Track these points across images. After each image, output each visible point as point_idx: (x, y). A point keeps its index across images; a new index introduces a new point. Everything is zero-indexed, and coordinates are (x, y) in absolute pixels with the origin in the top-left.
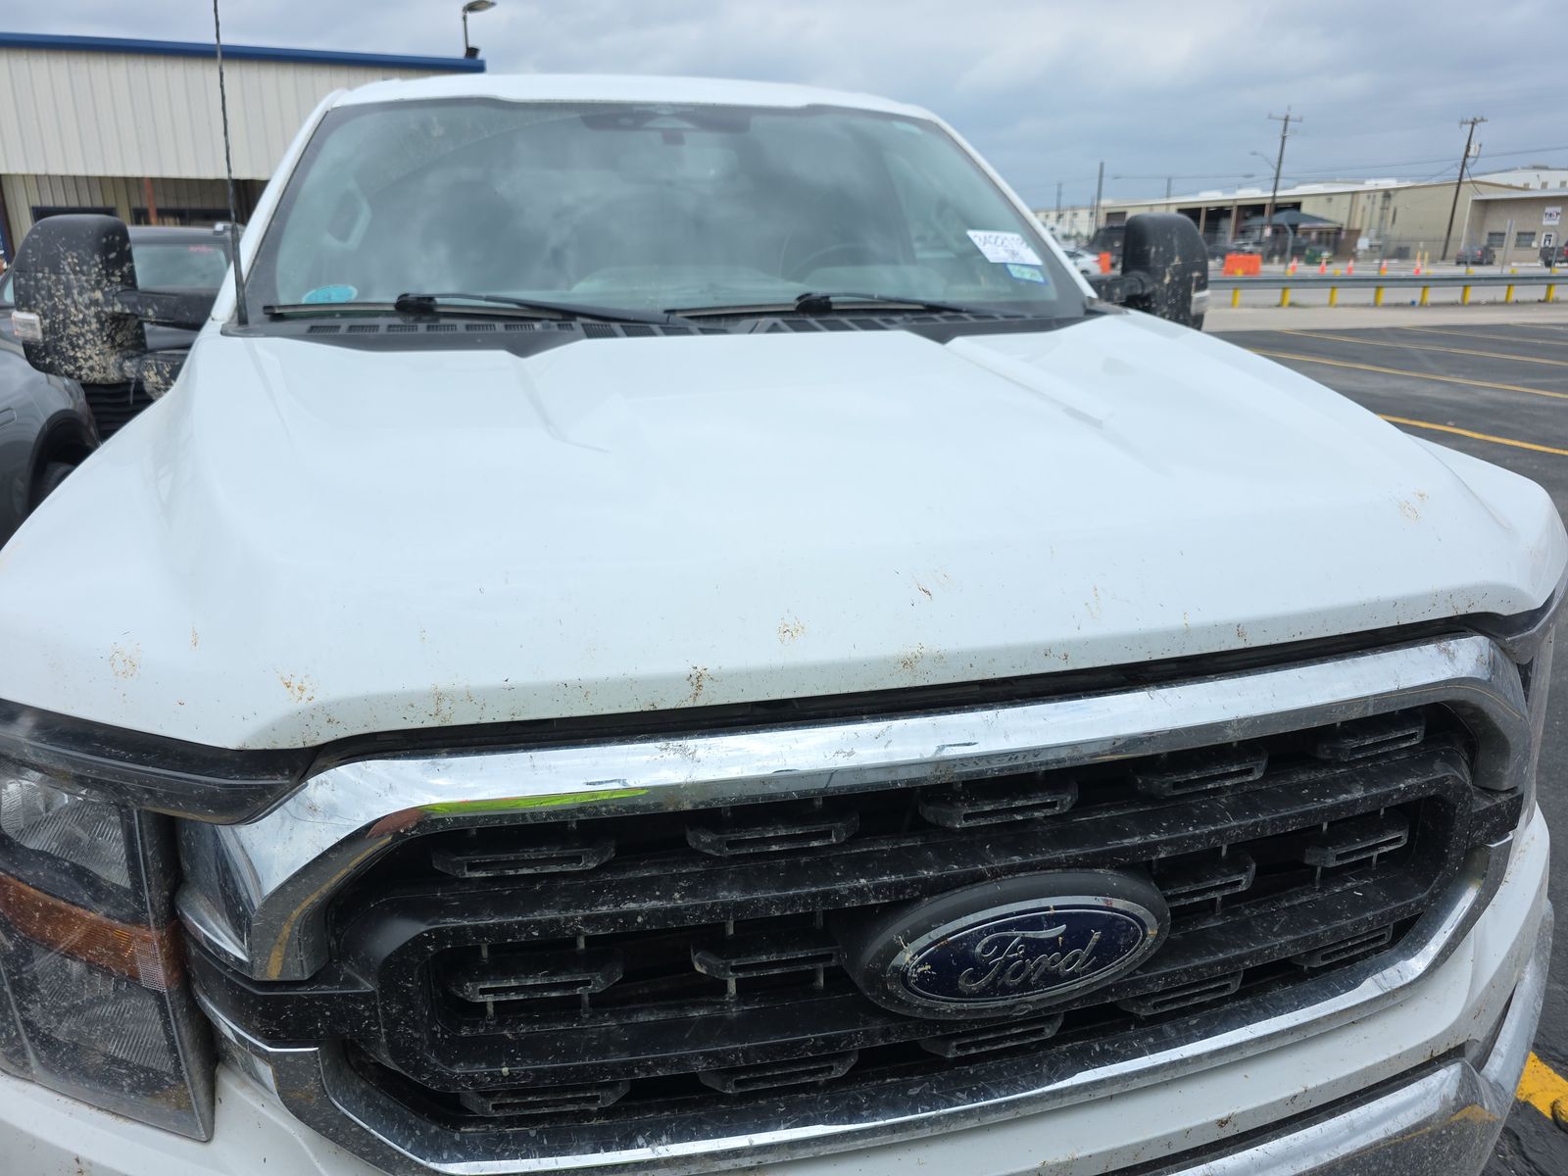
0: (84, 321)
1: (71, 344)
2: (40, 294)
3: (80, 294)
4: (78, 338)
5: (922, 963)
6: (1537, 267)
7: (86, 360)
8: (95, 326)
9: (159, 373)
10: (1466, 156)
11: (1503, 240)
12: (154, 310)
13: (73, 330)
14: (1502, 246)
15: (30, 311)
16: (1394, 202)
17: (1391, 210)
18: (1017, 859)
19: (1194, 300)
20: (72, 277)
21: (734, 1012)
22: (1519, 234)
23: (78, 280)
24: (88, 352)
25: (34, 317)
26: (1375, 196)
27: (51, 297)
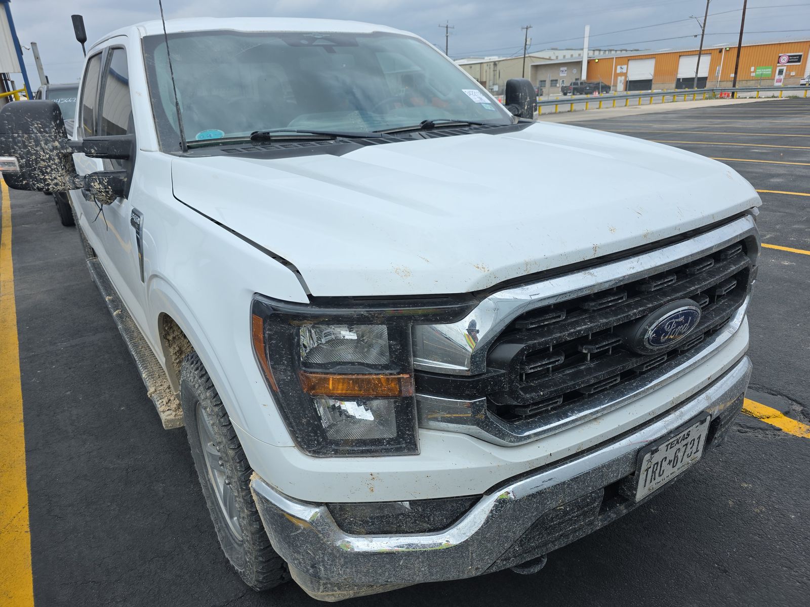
0: (50, 159)
1: (41, 171)
2: (17, 146)
3: (46, 144)
4: (46, 168)
5: (653, 334)
6: (560, 96)
7: (52, 180)
8: (57, 161)
9: (100, 183)
10: (526, 44)
11: (545, 84)
12: (94, 149)
13: (43, 164)
14: (545, 87)
15: (10, 155)
16: (499, 67)
17: (498, 71)
18: (669, 298)
19: (534, 115)
20: (39, 135)
21: (592, 365)
22: (552, 81)
23: (43, 136)
24: (54, 176)
25: (13, 159)
26: (490, 65)
27: (25, 147)
